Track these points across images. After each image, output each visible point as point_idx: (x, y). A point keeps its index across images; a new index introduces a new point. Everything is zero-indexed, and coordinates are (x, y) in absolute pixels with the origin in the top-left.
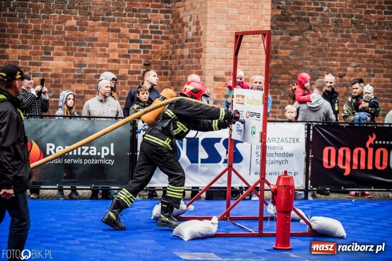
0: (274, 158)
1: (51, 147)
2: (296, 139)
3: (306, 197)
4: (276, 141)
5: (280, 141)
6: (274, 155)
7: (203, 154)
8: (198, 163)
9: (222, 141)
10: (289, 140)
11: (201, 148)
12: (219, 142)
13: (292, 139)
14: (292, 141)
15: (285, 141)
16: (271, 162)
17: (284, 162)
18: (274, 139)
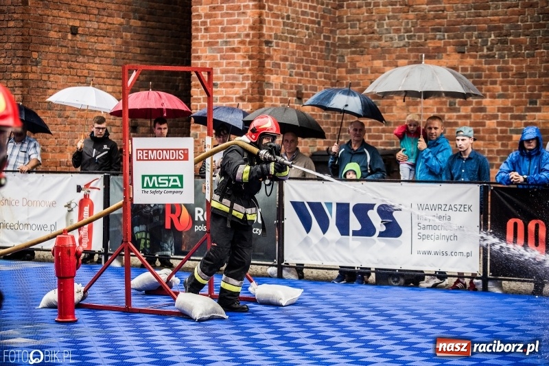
0: (440, 232)
1: (199, 212)
2: (467, 207)
3: (485, 289)
4: (443, 209)
5: (447, 208)
6: (440, 228)
7: (355, 224)
8: (348, 235)
9: (376, 208)
10: (458, 207)
11: (352, 217)
12: (373, 209)
13: (463, 207)
14: (462, 209)
15: (454, 209)
16: (436, 236)
17: (452, 238)
18: (440, 206)
